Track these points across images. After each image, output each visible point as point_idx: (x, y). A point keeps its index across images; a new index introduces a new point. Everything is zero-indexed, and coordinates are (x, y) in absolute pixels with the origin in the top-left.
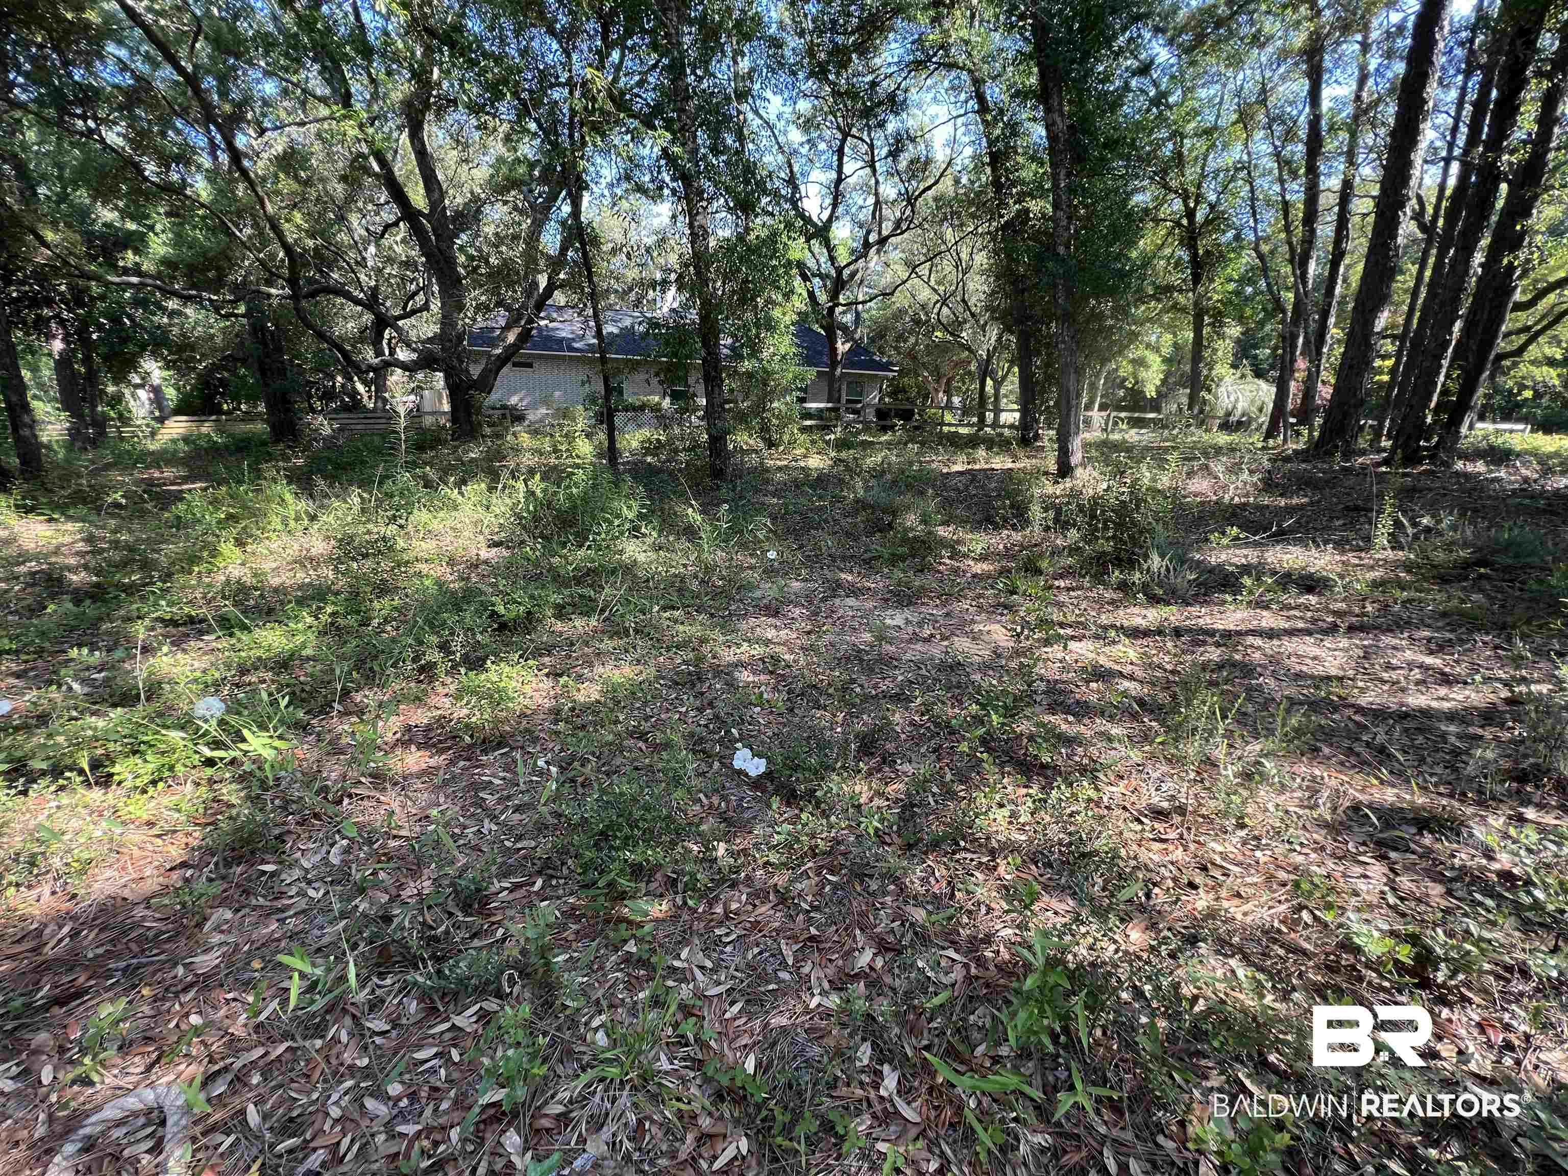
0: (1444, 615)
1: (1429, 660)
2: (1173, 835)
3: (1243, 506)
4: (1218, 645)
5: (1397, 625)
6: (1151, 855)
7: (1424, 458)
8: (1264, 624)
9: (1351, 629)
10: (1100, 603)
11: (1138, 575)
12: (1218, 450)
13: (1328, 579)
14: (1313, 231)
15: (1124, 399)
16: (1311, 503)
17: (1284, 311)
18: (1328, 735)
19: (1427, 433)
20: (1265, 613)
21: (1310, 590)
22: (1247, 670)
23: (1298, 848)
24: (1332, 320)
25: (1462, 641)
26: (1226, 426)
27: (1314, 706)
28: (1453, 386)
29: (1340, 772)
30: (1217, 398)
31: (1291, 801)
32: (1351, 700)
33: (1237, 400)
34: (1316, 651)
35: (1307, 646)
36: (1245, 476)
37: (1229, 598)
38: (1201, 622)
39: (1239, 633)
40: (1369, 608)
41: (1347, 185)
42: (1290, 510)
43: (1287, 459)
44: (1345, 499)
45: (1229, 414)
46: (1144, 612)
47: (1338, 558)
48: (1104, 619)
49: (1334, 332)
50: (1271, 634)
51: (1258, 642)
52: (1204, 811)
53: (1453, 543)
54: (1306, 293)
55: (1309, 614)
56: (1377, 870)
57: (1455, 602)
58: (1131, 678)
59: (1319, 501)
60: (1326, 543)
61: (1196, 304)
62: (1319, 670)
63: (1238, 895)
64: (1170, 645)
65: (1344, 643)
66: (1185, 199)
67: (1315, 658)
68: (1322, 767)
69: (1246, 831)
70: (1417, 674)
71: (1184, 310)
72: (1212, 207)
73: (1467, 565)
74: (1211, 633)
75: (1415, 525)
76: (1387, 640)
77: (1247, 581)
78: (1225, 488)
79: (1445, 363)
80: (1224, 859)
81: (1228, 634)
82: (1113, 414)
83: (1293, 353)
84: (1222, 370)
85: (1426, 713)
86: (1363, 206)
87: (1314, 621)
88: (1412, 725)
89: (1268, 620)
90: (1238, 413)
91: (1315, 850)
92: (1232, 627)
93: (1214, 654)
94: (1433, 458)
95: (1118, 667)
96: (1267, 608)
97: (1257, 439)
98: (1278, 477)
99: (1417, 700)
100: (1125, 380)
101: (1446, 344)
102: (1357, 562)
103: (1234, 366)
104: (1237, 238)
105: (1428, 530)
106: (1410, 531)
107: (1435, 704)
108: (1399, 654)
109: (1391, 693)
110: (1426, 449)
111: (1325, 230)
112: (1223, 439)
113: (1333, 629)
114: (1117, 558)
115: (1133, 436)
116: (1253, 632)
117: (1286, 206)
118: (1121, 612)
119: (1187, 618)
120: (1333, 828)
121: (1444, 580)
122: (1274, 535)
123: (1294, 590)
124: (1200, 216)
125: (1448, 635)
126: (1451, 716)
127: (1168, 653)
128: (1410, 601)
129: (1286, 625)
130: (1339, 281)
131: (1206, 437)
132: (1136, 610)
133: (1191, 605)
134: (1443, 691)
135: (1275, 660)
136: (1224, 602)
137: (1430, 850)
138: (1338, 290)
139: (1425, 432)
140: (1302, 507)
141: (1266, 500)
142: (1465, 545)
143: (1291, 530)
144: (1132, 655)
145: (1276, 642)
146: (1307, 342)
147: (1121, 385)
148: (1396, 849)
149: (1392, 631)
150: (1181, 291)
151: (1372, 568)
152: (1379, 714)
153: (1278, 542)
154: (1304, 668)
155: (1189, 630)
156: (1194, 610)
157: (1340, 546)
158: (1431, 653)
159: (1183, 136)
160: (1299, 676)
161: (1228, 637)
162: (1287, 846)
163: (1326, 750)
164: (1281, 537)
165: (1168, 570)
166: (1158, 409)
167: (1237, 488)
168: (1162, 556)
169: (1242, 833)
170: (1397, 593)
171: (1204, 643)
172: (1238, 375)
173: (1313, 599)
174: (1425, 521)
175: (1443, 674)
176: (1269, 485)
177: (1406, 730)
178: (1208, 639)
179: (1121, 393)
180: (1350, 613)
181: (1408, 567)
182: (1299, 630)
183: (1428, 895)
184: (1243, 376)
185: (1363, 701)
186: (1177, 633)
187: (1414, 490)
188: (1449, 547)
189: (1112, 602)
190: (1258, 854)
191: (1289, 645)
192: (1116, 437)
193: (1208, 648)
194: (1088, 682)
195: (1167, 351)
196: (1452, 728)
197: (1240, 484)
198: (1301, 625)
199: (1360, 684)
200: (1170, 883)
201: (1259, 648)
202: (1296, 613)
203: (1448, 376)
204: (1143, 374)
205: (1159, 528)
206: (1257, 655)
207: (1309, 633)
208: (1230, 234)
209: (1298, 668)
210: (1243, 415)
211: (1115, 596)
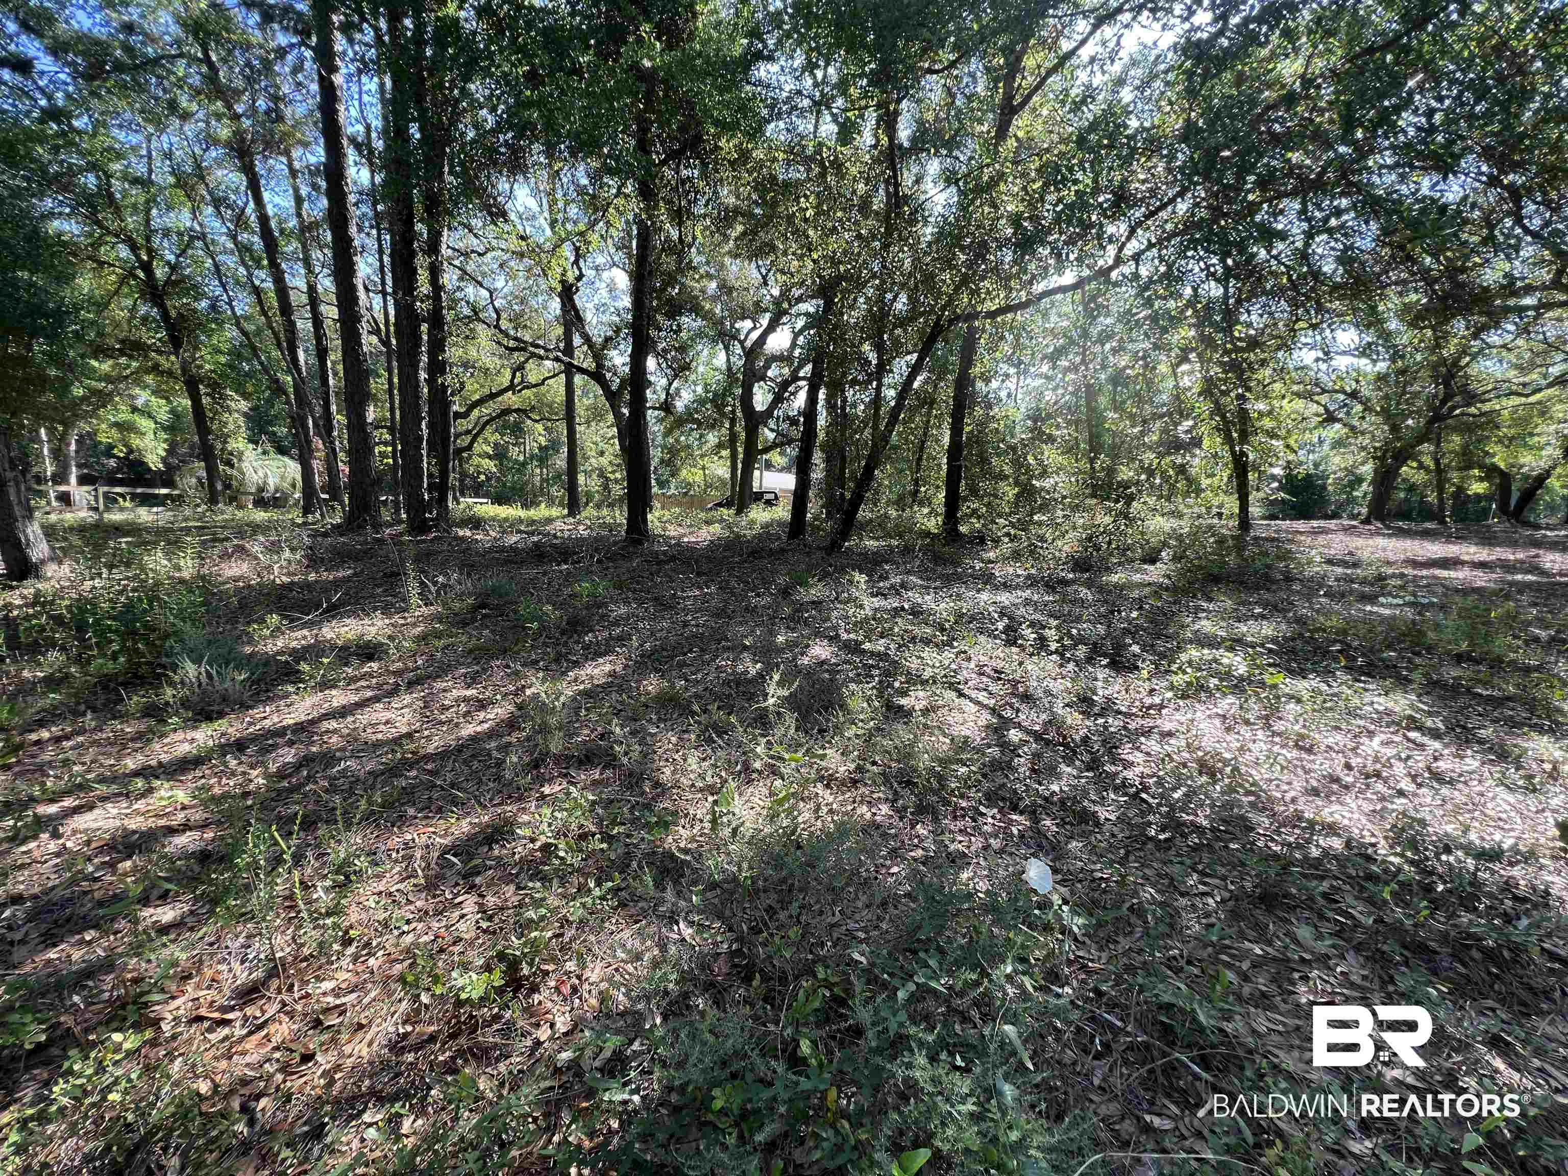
0: (471, 651)
1: (469, 693)
2: (272, 1009)
3: (289, 587)
4: (291, 743)
5: (442, 671)
6: (248, 1059)
7: (431, 527)
8: (335, 704)
9: (411, 685)
10: (121, 744)
11: (169, 692)
12: (257, 528)
13: (382, 644)
14: (292, 324)
15: (118, 470)
16: (355, 574)
17: (285, 393)
18: (408, 795)
19: (428, 507)
20: (334, 692)
21: (370, 658)
22: (328, 759)
23: (406, 928)
24: (334, 408)
25: (485, 670)
26: (261, 502)
27: (393, 771)
28: (435, 471)
29: (427, 825)
30: (243, 474)
31: (390, 882)
32: (422, 752)
33: (266, 476)
34: (388, 715)
35: (378, 713)
36: (287, 554)
37: (291, 688)
38: (267, 723)
39: (313, 722)
40: (420, 662)
41: (312, 289)
42: (336, 584)
43: (325, 535)
44: (383, 567)
45: (261, 490)
46: (190, 735)
47: (387, 621)
48: (131, 764)
49: (339, 419)
50: (343, 712)
51: (333, 724)
52: (306, 951)
53: (463, 593)
54: (302, 379)
55: (374, 681)
56: (470, 903)
57: (474, 641)
58: (186, 827)
59: (362, 571)
60: (375, 609)
61: (184, 370)
62: (392, 733)
63: (361, 1026)
64: (233, 763)
65: (407, 699)
66: (134, 248)
67: (387, 722)
68: (412, 829)
69: (355, 944)
70: (463, 708)
71: (170, 373)
72: (173, 268)
73: (475, 608)
74: (281, 732)
75: (435, 583)
76: (439, 685)
77: (304, 667)
78: (269, 568)
79: (424, 452)
80: (337, 996)
81: (300, 728)
82: (102, 489)
83: (307, 434)
84: (238, 443)
85: (475, 739)
86: (330, 312)
87: (379, 686)
88: (466, 754)
89: (339, 698)
90: (272, 488)
91: (420, 920)
92: (303, 718)
93: (288, 755)
94: (435, 526)
95: (162, 822)
96: (334, 687)
97: (296, 516)
98: (320, 552)
99: (468, 730)
100: (111, 447)
101: (420, 439)
102: (402, 621)
103: (253, 440)
104: (213, 307)
105: (444, 586)
106: (433, 589)
107: (479, 729)
108: (448, 695)
109: (450, 731)
110: (432, 520)
111: (304, 325)
112: (260, 516)
113: (394, 692)
114: (135, 676)
115: (145, 515)
116: (326, 717)
117: (257, 292)
118: (157, 746)
119: (250, 724)
120: (431, 887)
121: (464, 624)
122: (324, 612)
123: (355, 662)
124: (160, 272)
125: (476, 668)
126: (491, 734)
127: (233, 774)
128: (446, 647)
129: (354, 698)
130: (330, 373)
131: (240, 514)
132: (180, 735)
133: (252, 707)
134: (482, 715)
135: (352, 737)
136: (287, 695)
137: (500, 858)
138: (331, 382)
139: (426, 507)
140: (348, 579)
141: (312, 577)
142: (470, 594)
143: (341, 604)
144: (182, 796)
145: (350, 719)
146: (316, 425)
147: (111, 456)
148: (479, 873)
149: (438, 676)
150: (159, 352)
151: (414, 625)
152: (443, 755)
153: (333, 617)
154: (380, 736)
155: (254, 739)
156: (257, 712)
157: (387, 610)
158: (469, 687)
159: (109, 176)
160: (377, 744)
161: (304, 729)
162: (396, 932)
163: (411, 811)
164: (333, 611)
165: (209, 676)
166: (170, 484)
167: (281, 567)
168: (197, 661)
169: (351, 950)
170: (436, 643)
171: (275, 747)
172: (260, 450)
173: (375, 665)
174: (441, 579)
175: (479, 701)
176: (313, 561)
177: (465, 761)
178: (279, 741)
179: (112, 463)
180: (406, 670)
181: (439, 618)
182: (368, 700)
183: (506, 900)
184: (265, 453)
185: (431, 749)
186: (239, 746)
187: (428, 554)
188: (460, 597)
189: (139, 736)
190: (372, 962)
191: (363, 717)
192: (116, 517)
193: (280, 752)
194: (112, 866)
195: (163, 415)
196: (493, 744)
197: (284, 564)
198: (369, 694)
199: (426, 733)
200: (279, 1077)
201: (335, 731)
202: (363, 683)
203: (429, 463)
204: (136, 442)
205: (188, 627)
206: (334, 739)
207: (377, 699)
208: (204, 304)
209: (374, 738)
210: (276, 491)
211: (143, 727)
